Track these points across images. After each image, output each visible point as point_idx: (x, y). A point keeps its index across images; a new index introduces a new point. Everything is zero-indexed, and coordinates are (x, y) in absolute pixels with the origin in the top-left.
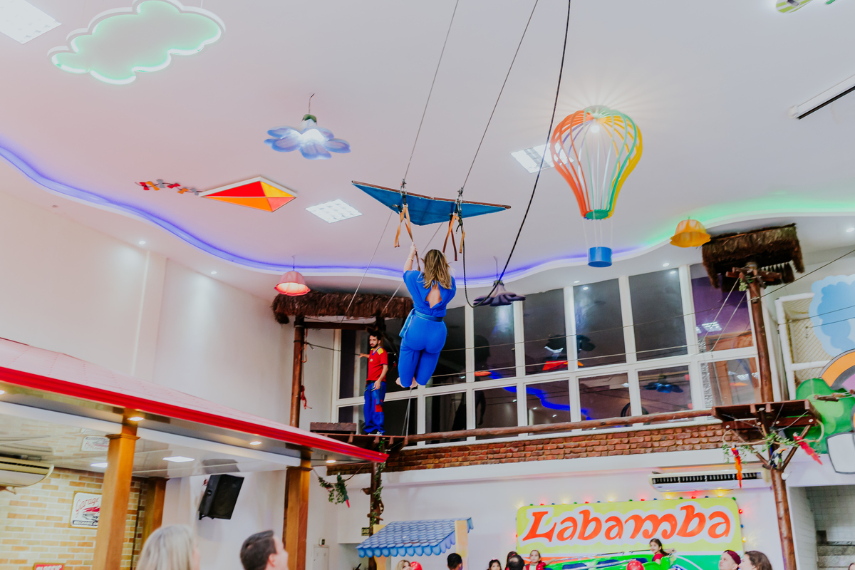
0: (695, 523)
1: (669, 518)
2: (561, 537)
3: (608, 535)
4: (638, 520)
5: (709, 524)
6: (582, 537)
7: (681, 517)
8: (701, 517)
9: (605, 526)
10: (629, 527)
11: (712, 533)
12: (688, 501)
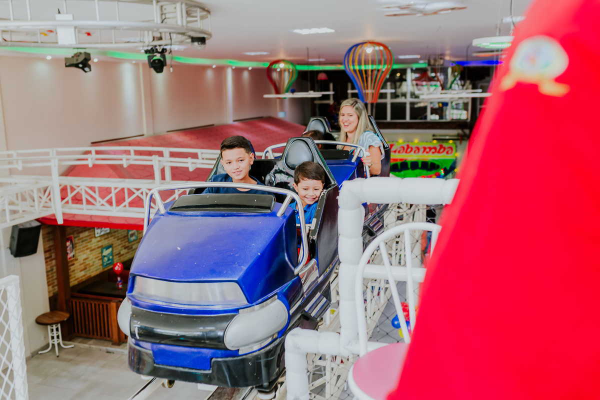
0: (442, 150)
1: (435, 148)
2: (399, 152)
3: (415, 152)
4: (425, 148)
5: (446, 150)
6: (406, 152)
7: (438, 148)
8: (445, 149)
9: (414, 150)
10: (422, 150)
11: (447, 153)
12: (441, 143)
